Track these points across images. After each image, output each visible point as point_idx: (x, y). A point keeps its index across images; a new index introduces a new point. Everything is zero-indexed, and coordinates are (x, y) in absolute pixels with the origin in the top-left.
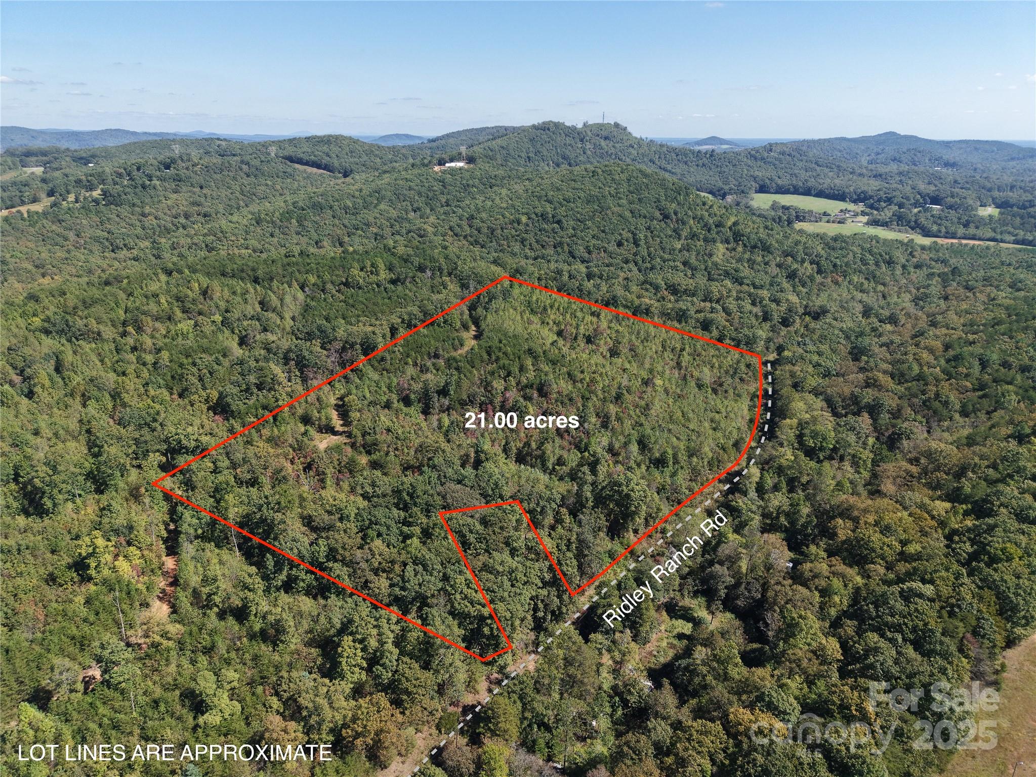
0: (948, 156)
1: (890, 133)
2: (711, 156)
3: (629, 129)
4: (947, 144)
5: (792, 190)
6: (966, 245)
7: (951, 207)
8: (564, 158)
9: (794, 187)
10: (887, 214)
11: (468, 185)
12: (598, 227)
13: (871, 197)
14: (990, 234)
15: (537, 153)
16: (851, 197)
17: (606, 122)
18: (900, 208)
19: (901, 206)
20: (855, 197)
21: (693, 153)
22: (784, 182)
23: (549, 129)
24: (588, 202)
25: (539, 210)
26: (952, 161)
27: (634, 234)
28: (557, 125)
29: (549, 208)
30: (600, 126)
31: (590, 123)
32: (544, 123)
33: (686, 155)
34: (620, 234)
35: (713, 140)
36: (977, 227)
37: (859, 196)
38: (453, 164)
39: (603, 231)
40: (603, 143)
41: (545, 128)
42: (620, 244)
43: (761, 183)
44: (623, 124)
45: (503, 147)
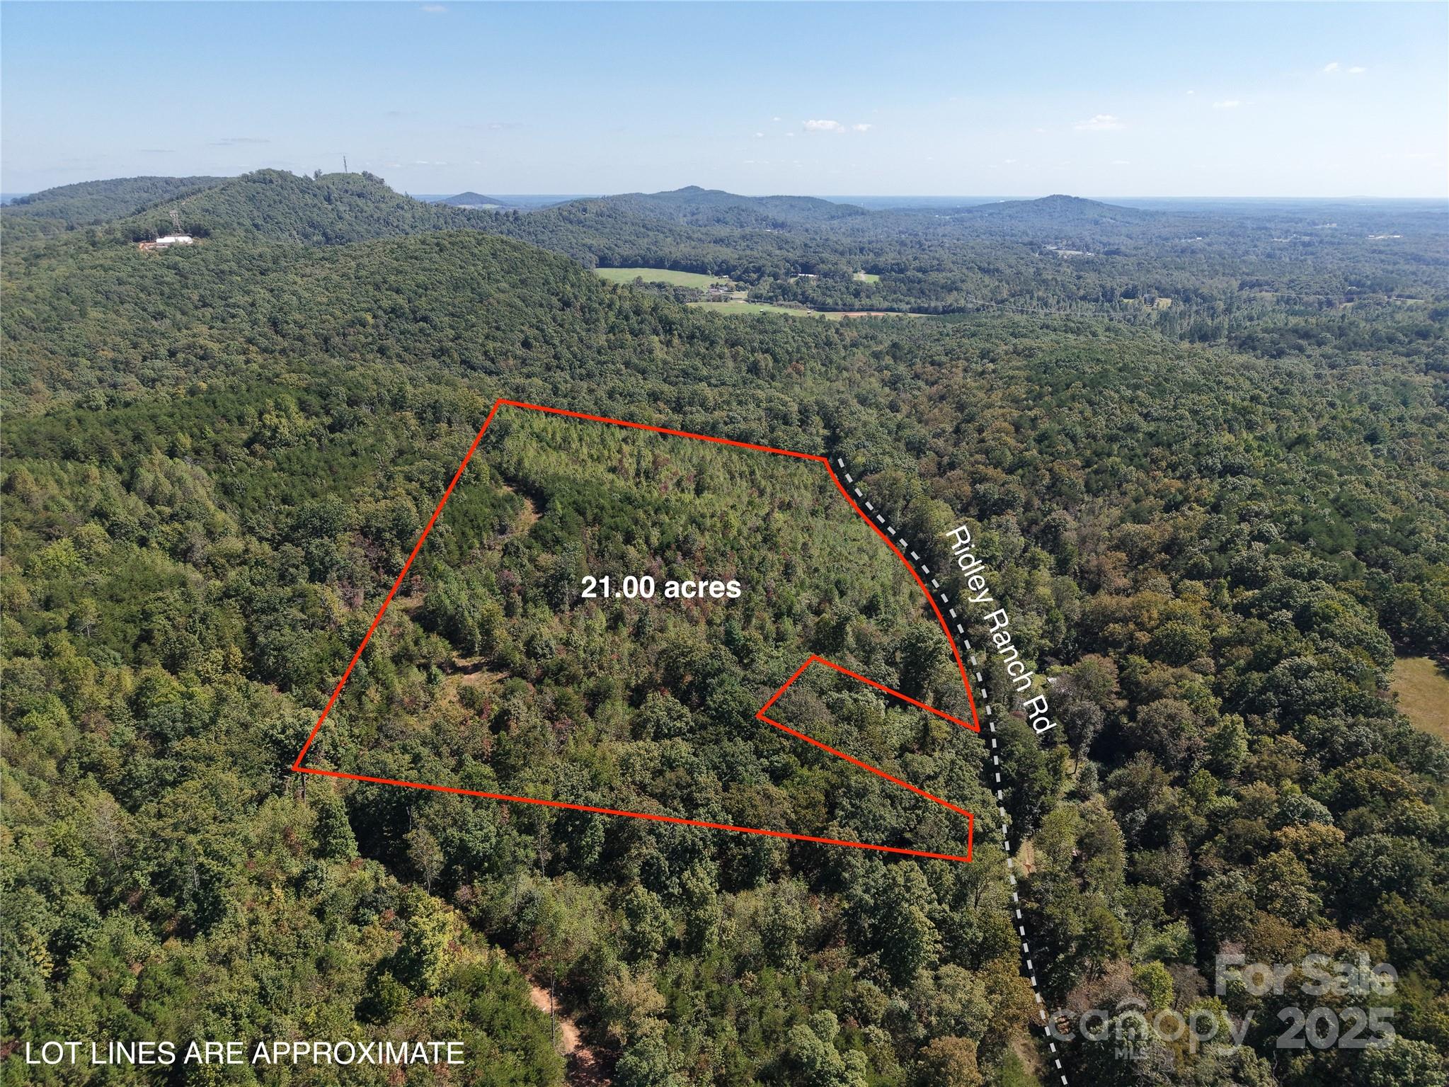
0: (772, 213)
1: (692, 187)
2: (516, 219)
3: (387, 183)
4: (760, 201)
5: (640, 261)
6: (876, 318)
7: (826, 275)
8: (312, 225)
9: (643, 258)
10: (764, 286)
11: (223, 272)
12: (488, 323)
13: (735, 268)
14: (886, 304)
15: (267, 218)
16: (712, 269)
17: (349, 171)
18: (776, 279)
19: (776, 277)
20: (716, 268)
21: (490, 216)
22: (626, 251)
23: (271, 181)
24: (456, 288)
25: (386, 304)
26: (780, 221)
27: (542, 331)
28: (283, 176)
29: (401, 300)
30: (345, 178)
31: (325, 172)
32: (259, 172)
33: (480, 218)
34: (522, 331)
35: (470, 196)
36: (868, 297)
37: (720, 266)
38: (168, 240)
39: (498, 328)
40: (361, 202)
41: (264, 178)
42: (526, 344)
43: (601, 254)
44: (378, 174)
45: (207, 211)
